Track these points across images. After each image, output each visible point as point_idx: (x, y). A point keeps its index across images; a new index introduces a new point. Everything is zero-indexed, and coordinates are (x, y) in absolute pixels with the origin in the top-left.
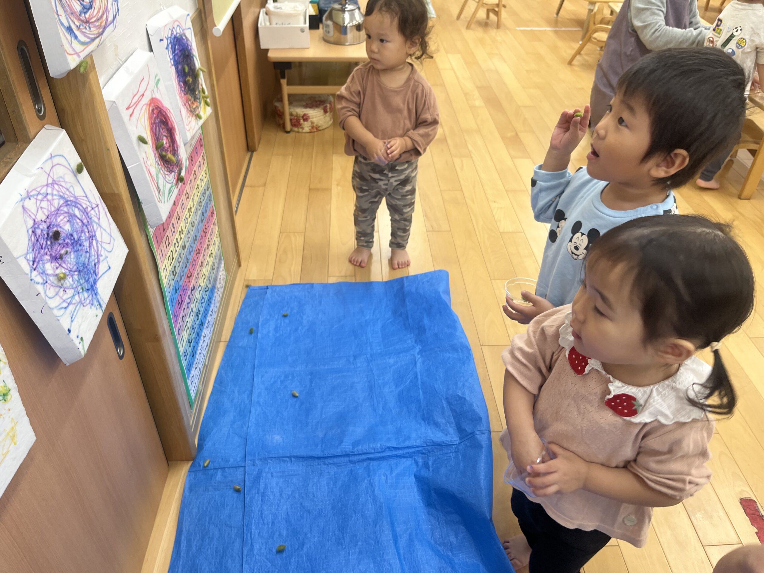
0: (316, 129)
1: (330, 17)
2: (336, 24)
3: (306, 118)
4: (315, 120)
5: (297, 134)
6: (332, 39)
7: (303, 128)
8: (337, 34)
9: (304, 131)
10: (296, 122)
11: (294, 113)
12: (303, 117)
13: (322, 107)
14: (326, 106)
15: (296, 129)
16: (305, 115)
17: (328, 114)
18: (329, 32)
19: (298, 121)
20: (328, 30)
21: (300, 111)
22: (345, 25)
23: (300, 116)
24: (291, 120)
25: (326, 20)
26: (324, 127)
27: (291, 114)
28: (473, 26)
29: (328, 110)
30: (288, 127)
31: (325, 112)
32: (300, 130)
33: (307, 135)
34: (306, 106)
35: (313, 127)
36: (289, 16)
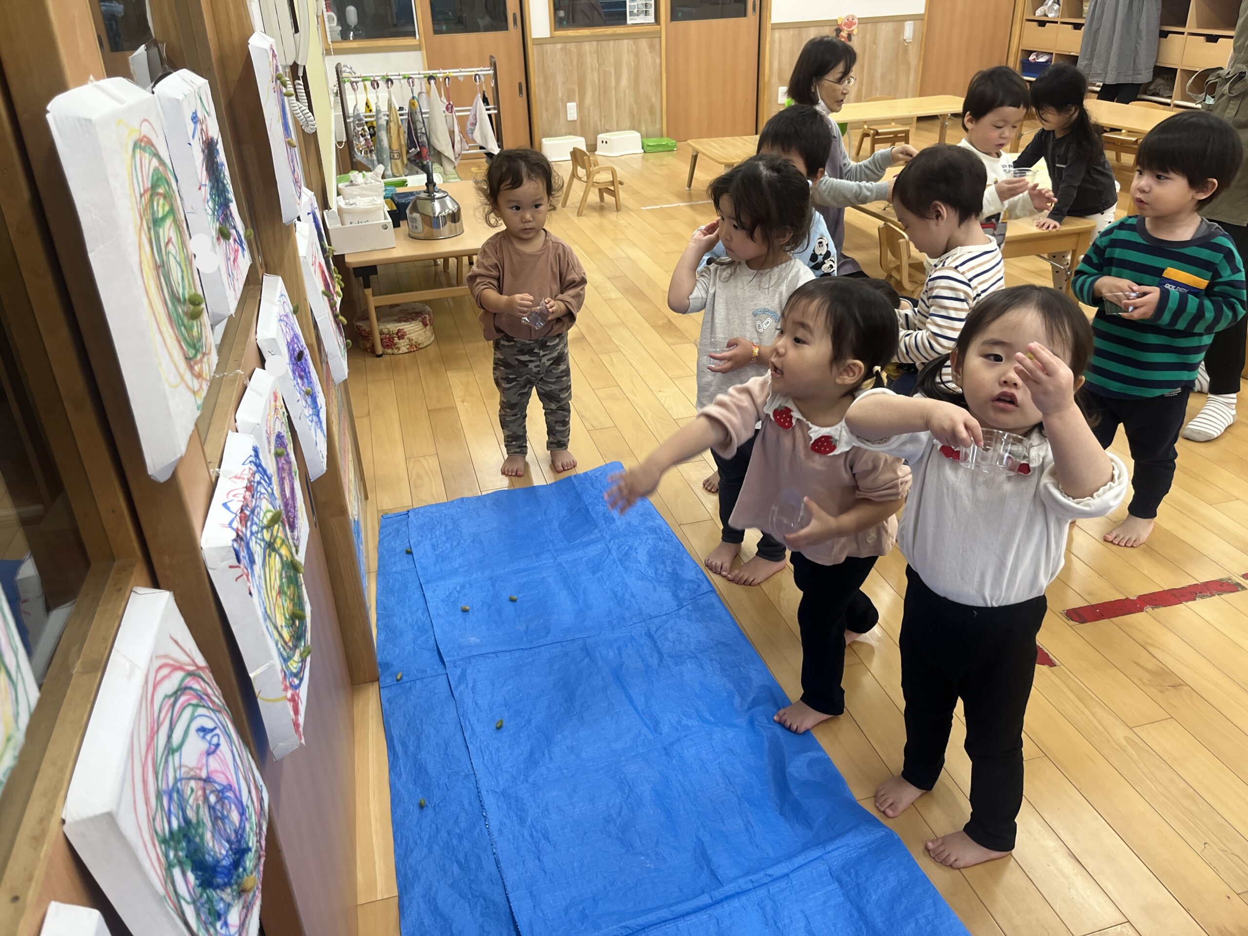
0: (415, 348)
1: (415, 209)
2: (424, 216)
3: (401, 335)
4: (413, 336)
5: (392, 356)
6: (421, 235)
7: (399, 349)
8: (427, 228)
9: (401, 352)
10: (389, 342)
11: (385, 331)
12: (397, 334)
13: (420, 319)
14: (425, 317)
15: (390, 351)
16: (399, 331)
17: (428, 327)
18: (416, 227)
19: (391, 339)
20: (414, 225)
21: (393, 327)
22: (436, 215)
23: (393, 334)
24: (382, 340)
25: (411, 213)
26: (425, 345)
27: (381, 333)
28: (584, 212)
29: (428, 322)
30: (380, 350)
31: (425, 325)
32: (396, 351)
33: (406, 356)
34: (399, 321)
35: (411, 346)
36: (366, 212)
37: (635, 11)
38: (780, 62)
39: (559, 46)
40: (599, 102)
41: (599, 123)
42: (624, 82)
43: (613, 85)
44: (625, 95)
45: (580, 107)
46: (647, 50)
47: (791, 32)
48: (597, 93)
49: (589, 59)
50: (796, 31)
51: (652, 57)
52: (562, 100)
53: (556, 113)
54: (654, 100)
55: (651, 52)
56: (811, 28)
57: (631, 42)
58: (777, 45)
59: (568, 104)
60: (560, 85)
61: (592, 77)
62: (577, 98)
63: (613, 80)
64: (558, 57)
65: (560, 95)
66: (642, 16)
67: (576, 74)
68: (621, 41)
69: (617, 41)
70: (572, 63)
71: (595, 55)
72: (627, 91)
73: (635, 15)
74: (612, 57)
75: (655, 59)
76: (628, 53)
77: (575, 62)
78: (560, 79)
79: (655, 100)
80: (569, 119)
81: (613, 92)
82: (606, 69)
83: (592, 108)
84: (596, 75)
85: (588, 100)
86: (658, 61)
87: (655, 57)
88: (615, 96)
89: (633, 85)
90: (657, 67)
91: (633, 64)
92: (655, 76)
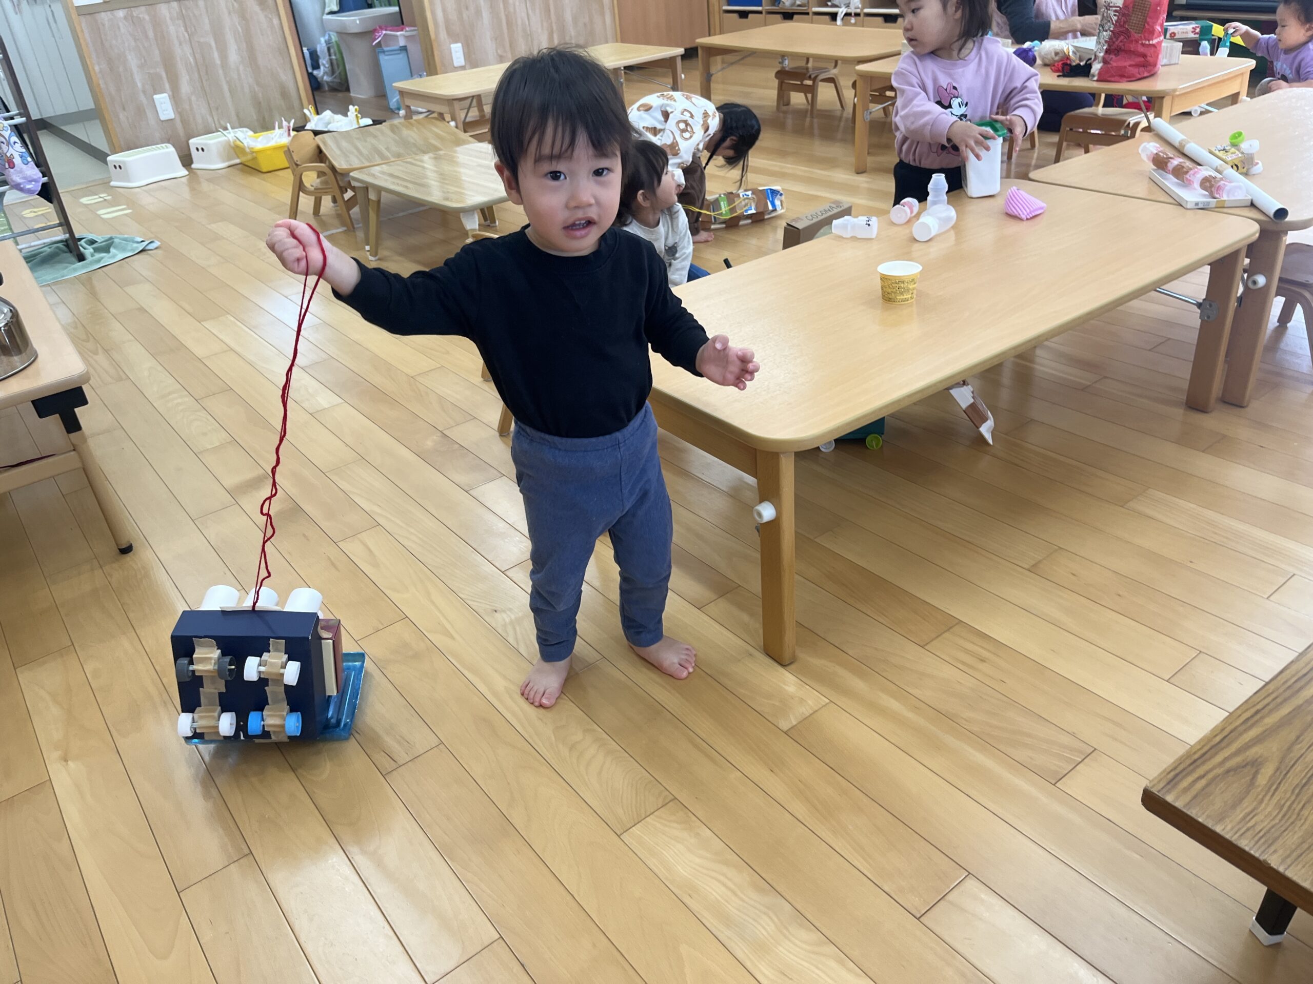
38: (444, 11)
39: (121, 14)
40: (203, 87)
41: (210, 119)
42: (233, 57)
43: (218, 62)
44: (239, 75)
45: (176, 98)
46: (256, 8)
48: (196, 75)
49: (172, 29)
51: (266, 16)
52: (144, 92)
53: (140, 112)
54: (283, 77)
55: (262, 10)
59: (155, 97)
60: (135, 69)
61: (183, 53)
62: (167, 86)
63: (216, 55)
64: (123, 30)
65: (139, 85)
67: (157, 52)
70: (147, 37)
71: (180, 22)
72: (241, 68)
74: (207, 21)
75: (271, 20)
76: (229, 13)
77: (151, 34)
78: (133, 62)
79: (285, 77)
80: (163, 118)
81: (221, 72)
82: (202, 40)
83: (193, 98)
84: (188, 50)
85: (185, 88)
86: (276, 21)
87: (270, 16)
88: (225, 78)
89: (247, 58)
90: (277, 30)
91: (240, 30)
92: (277, 42)
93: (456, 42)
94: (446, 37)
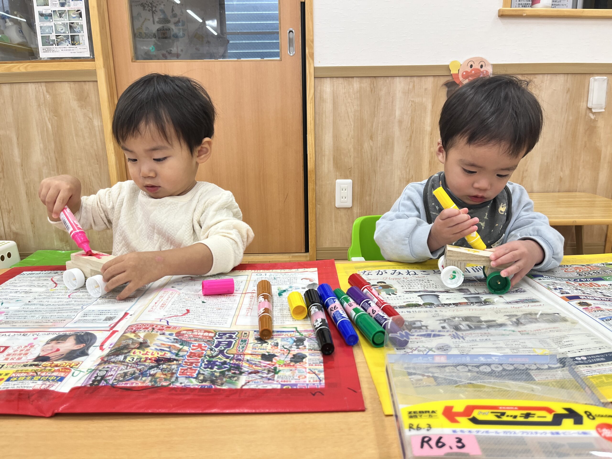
37: (53, 37)
38: (336, 137)
43: (18, 160)
46: (74, 104)
47: (356, 84)
50: (366, 83)
51: (85, 115)
55: (81, 107)
56: (398, 79)
57: (43, 88)
58: (328, 107)
63: (16, 152)
66: (66, 45)
68: (23, 86)
69: (17, 86)
73: (53, 43)
74: (10, 111)
76: (39, 106)
81: (19, 171)
87: (91, 115)
88: (24, 179)
89: (54, 160)
90: (97, 133)
91: (50, 126)
92: (95, 147)
93: (346, 177)
94: (332, 168)
